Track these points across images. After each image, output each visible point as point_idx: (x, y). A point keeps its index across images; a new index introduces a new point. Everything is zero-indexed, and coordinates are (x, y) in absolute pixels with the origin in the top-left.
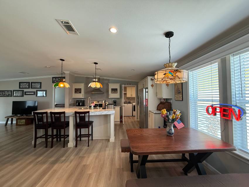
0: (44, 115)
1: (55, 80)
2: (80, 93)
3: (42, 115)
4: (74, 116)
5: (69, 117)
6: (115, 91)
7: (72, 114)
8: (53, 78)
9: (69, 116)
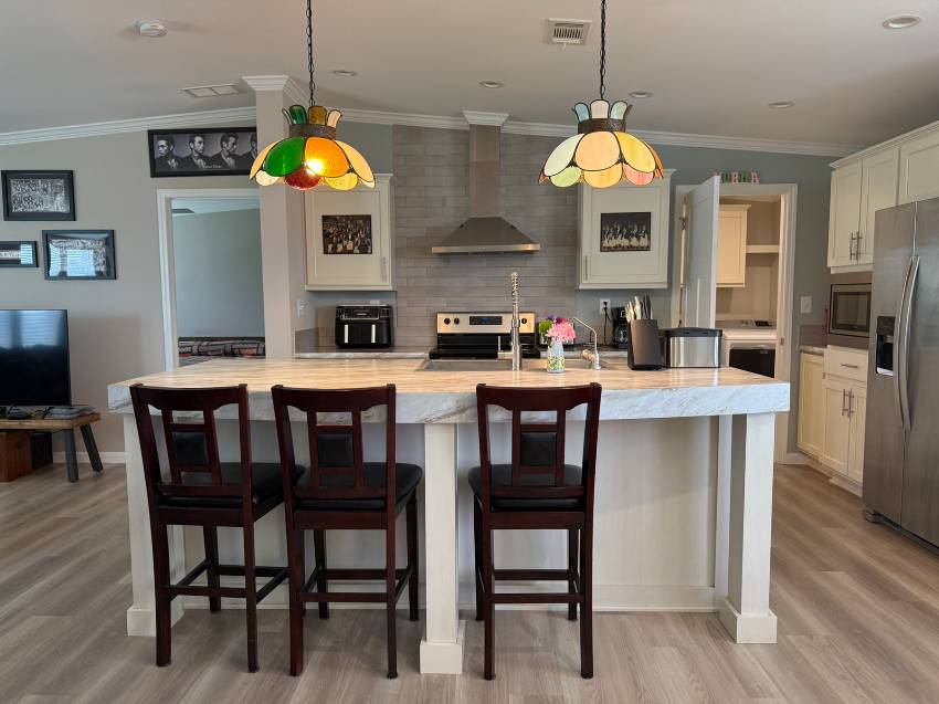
0: (218, 414)
1: (169, 155)
2: (365, 248)
3: (209, 417)
4: (465, 426)
5: (420, 428)
6: (628, 236)
7: (449, 405)
8: (153, 135)
9: (423, 425)
